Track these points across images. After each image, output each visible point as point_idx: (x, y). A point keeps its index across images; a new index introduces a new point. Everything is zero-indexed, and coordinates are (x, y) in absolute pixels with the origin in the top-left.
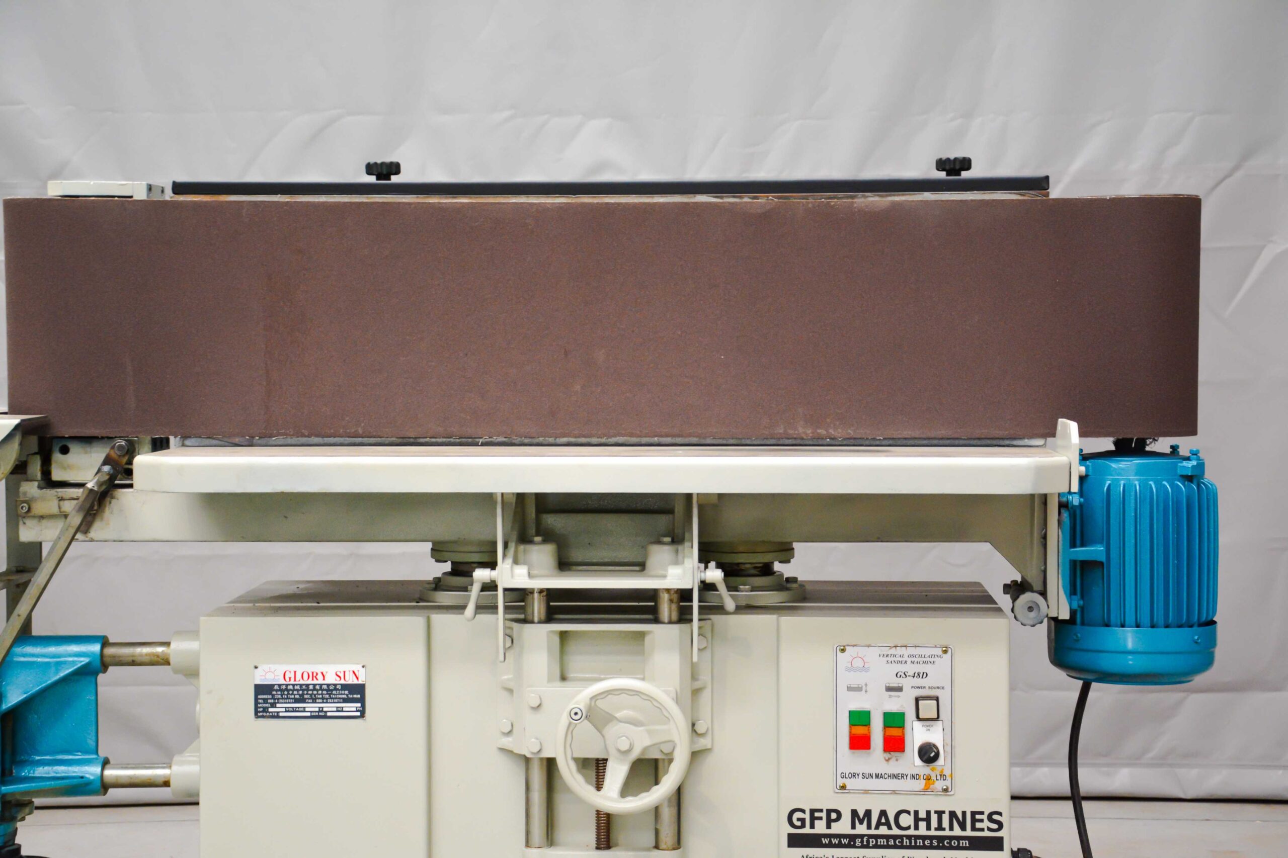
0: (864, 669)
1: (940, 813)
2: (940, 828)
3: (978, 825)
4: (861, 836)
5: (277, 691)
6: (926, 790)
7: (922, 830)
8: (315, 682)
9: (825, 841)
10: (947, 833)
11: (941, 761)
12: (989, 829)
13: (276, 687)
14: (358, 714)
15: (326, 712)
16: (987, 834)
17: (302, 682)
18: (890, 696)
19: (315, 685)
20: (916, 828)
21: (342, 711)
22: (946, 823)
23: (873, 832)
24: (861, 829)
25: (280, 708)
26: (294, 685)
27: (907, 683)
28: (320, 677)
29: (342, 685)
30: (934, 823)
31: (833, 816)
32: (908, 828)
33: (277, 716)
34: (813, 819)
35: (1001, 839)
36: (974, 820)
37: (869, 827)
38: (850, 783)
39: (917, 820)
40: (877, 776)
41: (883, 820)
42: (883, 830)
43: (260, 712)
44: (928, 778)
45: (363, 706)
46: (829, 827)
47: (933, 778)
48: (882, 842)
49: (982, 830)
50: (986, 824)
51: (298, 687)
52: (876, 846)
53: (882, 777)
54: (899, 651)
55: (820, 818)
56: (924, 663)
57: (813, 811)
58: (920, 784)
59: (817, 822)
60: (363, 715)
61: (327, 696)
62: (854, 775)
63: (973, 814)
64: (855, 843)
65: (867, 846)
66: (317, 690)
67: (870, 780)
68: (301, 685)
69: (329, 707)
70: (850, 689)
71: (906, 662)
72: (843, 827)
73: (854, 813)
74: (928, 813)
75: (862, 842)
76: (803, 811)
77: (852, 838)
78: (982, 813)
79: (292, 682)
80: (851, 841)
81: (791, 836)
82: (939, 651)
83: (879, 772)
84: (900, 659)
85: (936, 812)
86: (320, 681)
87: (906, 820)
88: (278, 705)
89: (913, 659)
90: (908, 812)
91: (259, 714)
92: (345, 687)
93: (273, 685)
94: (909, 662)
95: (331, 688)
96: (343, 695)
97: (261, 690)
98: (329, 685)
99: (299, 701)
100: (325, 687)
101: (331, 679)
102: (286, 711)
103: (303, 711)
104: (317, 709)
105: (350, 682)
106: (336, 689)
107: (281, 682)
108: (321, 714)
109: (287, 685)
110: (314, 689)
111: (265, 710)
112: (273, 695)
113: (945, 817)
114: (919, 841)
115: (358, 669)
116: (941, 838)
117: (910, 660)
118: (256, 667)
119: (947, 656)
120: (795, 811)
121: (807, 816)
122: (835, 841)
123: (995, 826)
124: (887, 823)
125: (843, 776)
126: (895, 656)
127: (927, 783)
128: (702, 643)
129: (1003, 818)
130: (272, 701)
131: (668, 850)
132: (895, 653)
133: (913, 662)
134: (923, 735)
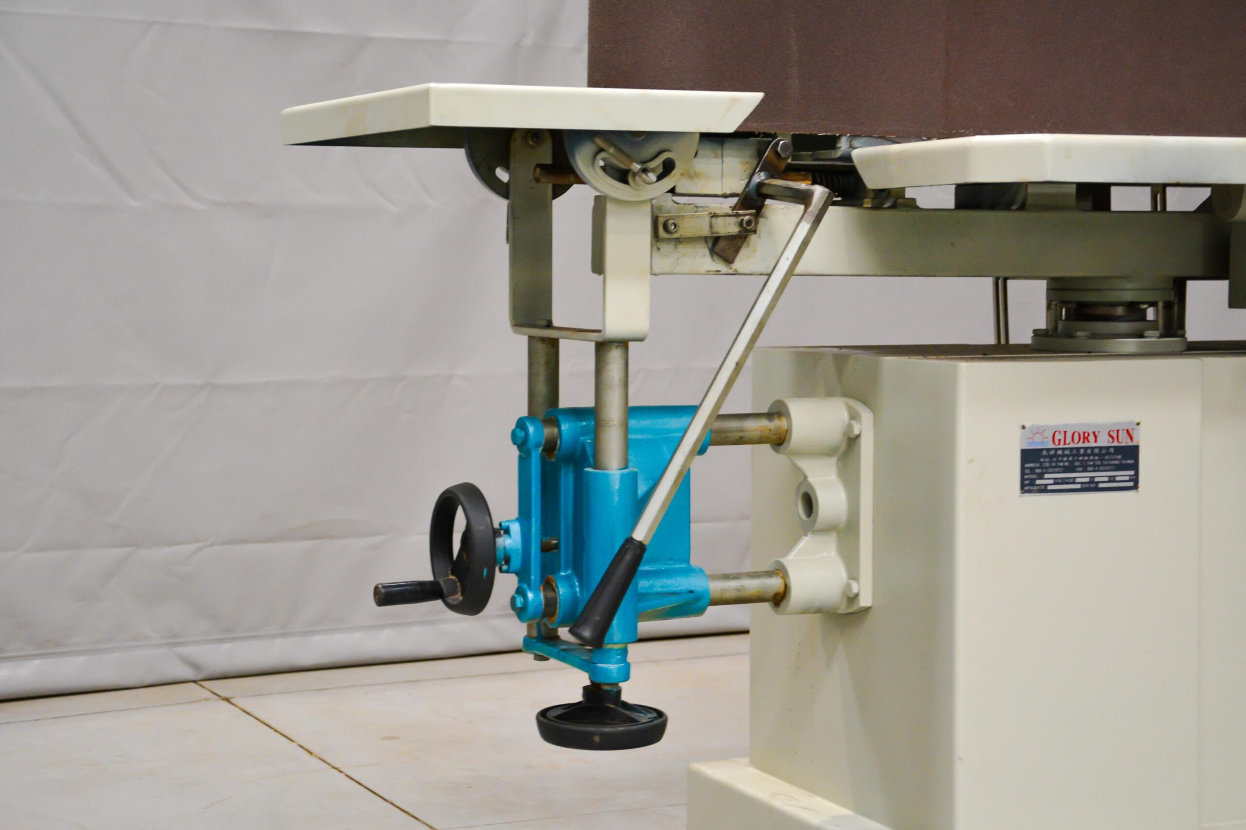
5: (1045, 457)
8: (1086, 445)
13: (1044, 453)
14: (1131, 484)
15: (1097, 483)
17: (1072, 445)
19: (1086, 449)
21: (1115, 481)
25: (1048, 479)
26: (1063, 449)
28: (1091, 438)
29: (1115, 447)
33: (1044, 490)
43: (1028, 485)
45: (1137, 474)
51: (1067, 452)
60: (1135, 487)
61: (1099, 463)
66: (1089, 455)
68: (1071, 449)
69: (1101, 476)
79: (1062, 446)
86: (1092, 444)
88: (1046, 476)
91: (1026, 488)
92: (1119, 450)
93: (1042, 450)
95: (1103, 452)
96: (1118, 459)
97: (1029, 456)
98: (1101, 448)
99: (1066, 470)
100: (1097, 451)
101: (1104, 441)
102: (1055, 484)
103: (1074, 483)
104: (1087, 480)
105: (1123, 444)
106: (1108, 453)
107: (1051, 446)
108: (1092, 485)
109: (1056, 450)
110: (1085, 454)
111: (1032, 483)
112: (1041, 463)
115: (1131, 428)
118: (1023, 428)
130: (1037, 471)
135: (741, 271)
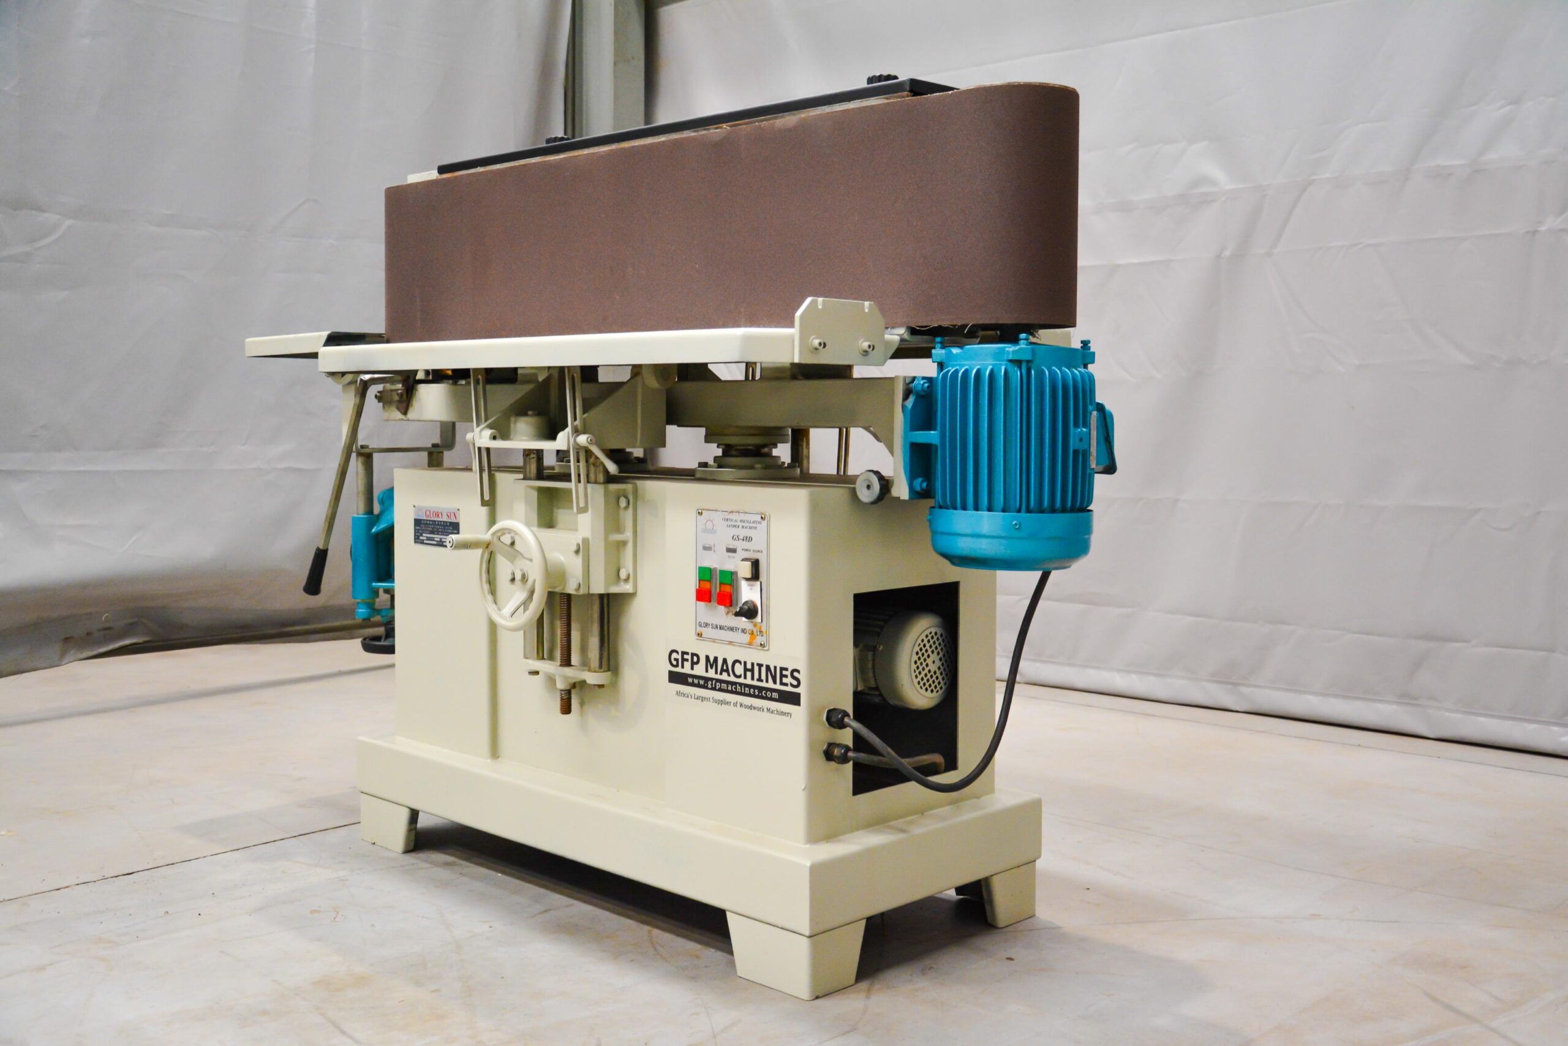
0: (713, 531)
1: (760, 666)
2: (760, 680)
3: (785, 680)
4: (712, 679)
5: (423, 524)
6: (750, 645)
7: (749, 681)
8: (438, 519)
9: (690, 680)
10: (763, 684)
11: (758, 619)
12: (792, 685)
13: (423, 522)
15: (443, 542)
16: (789, 689)
17: (433, 519)
18: (729, 557)
19: (438, 521)
20: (745, 677)
22: (763, 677)
23: (718, 677)
24: (711, 674)
25: (425, 537)
26: (430, 521)
27: (739, 545)
28: (440, 515)
29: (449, 522)
30: (756, 676)
31: (695, 659)
32: (739, 677)
33: (422, 542)
34: (684, 660)
35: (798, 695)
36: (782, 676)
37: (716, 673)
39: (746, 670)
40: (720, 628)
41: (725, 668)
42: (725, 676)
44: (752, 633)
46: (692, 668)
47: (755, 633)
48: (724, 686)
49: (786, 685)
50: (789, 681)
51: (431, 523)
52: (721, 690)
53: (723, 629)
54: (735, 516)
55: (687, 660)
56: (751, 528)
57: (683, 653)
58: (746, 638)
59: (685, 663)
61: (443, 530)
62: (707, 625)
63: (782, 669)
64: (708, 684)
65: (714, 689)
67: (716, 630)
68: (432, 521)
69: (444, 539)
70: (705, 548)
71: (738, 527)
72: (700, 670)
73: (707, 658)
74: (753, 664)
75: (712, 685)
76: (677, 652)
77: (707, 679)
78: (786, 669)
79: (429, 519)
80: (704, 683)
81: (670, 673)
82: (758, 518)
83: (723, 623)
84: (736, 524)
85: (758, 664)
86: (440, 519)
87: (740, 670)
88: (424, 535)
89: (745, 525)
90: (740, 662)
91: (416, 541)
92: (451, 523)
93: (421, 520)
94: (741, 528)
95: (445, 524)
96: (450, 530)
97: (418, 522)
98: (444, 522)
99: (432, 532)
100: (442, 523)
101: (445, 519)
102: (427, 540)
103: (434, 540)
104: (438, 540)
105: (453, 521)
106: (447, 526)
107: (425, 518)
108: (441, 543)
109: (427, 520)
110: (438, 525)
111: (418, 538)
112: (421, 527)
113: (764, 669)
114: (746, 689)
115: (456, 511)
116: (761, 689)
117: (741, 524)
118: (414, 506)
119: (764, 523)
120: (673, 651)
121: (679, 657)
122: (696, 681)
123: (795, 683)
124: (727, 671)
125: (700, 626)
126: (732, 521)
127: (751, 638)
128: (623, 503)
129: (801, 676)
130: (420, 531)
131: (595, 672)
132: (732, 518)
133: (743, 527)
134: (748, 593)
135: (410, 419)
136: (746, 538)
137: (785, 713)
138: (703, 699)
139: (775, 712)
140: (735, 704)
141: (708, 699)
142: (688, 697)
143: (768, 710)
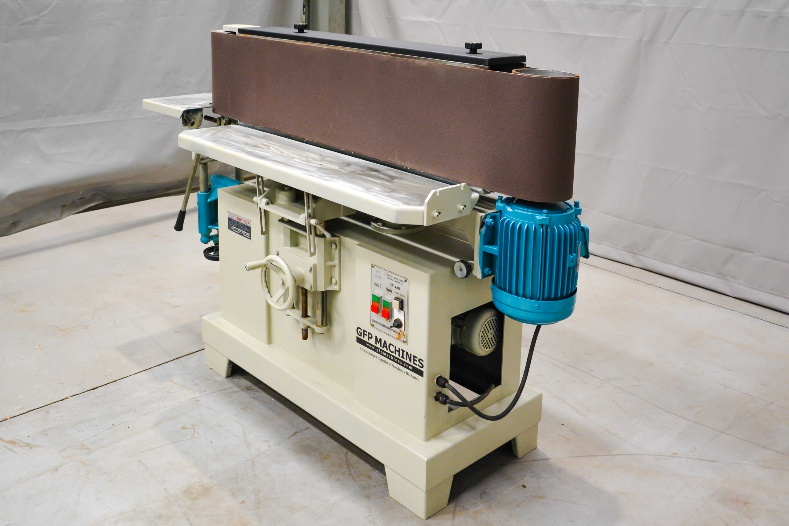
0: (380, 277)
2: (403, 357)
3: (415, 362)
4: (378, 348)
6: (398, 339)
7: (397, 356)
8: (240, 222)
9: (368, 345)
10: (405, 360)
11: (403, 329)
12: (419, 366)
14: (249, 237)
15: (243, 234)
17: (237, 220)
18: (388, 293)
20: (395, 353)
21: (246, 235)
22: (405, 356)
23: (381, 348)
24: (378, 345)
27: (393, 289)
28: (241, 220)
30: (401, 354)
31: (370, 336)
32: (393, 352)
33: (232, 230)
34: (364, 334)
35: (422, 371)
36: (414, 360)
37: (381, 346)
38: (376, 325)
39: (396, 350)
40: (383, 326)
41: (385, 345)
42: (385, 349)
43: (229, 227)
44: (399, 334)
45: (250, 235)
46: (369, 340)
47: (401, 335)
48: (384, 354)
49: (416, 365)
50: (417, 363)
51: (236, 222)
52: (382, 355)
53: (384, 327)
54: (391, 274)
55: (366, 335)
56: (399, 283)
57: (364, 331)
58: (396, 336)
59: (365, 336)
60: (251, 238)
61: (243, 228)
62: (376, 322)
63: (414, 356)
65: (380, 353)
67: (381, 326)
69: (243, 232)
70: (376, 284)
72: (372, 341)
73: (376, 337)
74: (399, 349)
75: (378, 351)
76: (361, 329)
78: (416, 357)
80: (375, 349)
81: (357, 338)
82: (404, 280)
83: (385, 324)
84: (391, 278)
85: (402, 350)
87: (392, 349)
88: (233, 227)
89: (396, 280)
90: (393, 346)
92: (247, 227)
93: (232, 219)
94: (394, 281)
95: (244, 225)
96: (246, 229)
97: (230, 219)
98: (243, 224)
99: (237, 227)
101: (243, 223)
102: (234, 230)
103: (238, 231)
104: (241, 232)
105: (247, 225)
106: (244, 226)
107: (233, 219)
108: (242, 234)
109: (235, 220)
110: (240, 224)
111: (231, 227)
112: (232, 222)
113: (405, 353)
114: (396, 359)
115: (249, 221)
116: (403, 362)
117: (394, 280)
118: (228, 211)
119: (406, 283)
120: (358, 328)
121: (362, 332)
122: (370, 346)
123: (421, 366)
124: (386, 347)
125: (373, 321)
126: (390, 276)
127: (398, 336)
128: (334, 246)
129: (424, 363)
130: (231, 224)
131: (319, 327)
132: (390, 275)
133: (395, 281)
134: (397, 315)
136: (397, 287)
137: (415, 378)
138: (374, 356)
139: (411, 376)
140: (390, 365)
141: (377, 357)
142: (366, 352)
143: (407, 373)
